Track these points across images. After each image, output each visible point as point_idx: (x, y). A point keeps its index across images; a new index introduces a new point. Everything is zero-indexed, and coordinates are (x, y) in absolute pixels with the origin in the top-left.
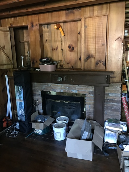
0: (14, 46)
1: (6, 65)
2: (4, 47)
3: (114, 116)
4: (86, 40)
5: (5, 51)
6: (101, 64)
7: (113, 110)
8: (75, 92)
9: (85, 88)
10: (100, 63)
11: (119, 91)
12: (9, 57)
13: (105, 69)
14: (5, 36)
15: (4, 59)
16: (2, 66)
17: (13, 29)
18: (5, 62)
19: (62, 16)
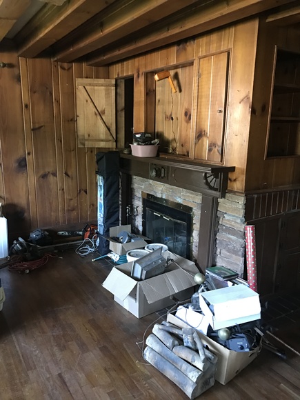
0: (122, 110)
1: (102, 141)
2: (103, 112)
3: (231, 263)
4: (199, 100)
5: (103, 118)
6: (216, 150)
7: (229, 251)
8: (179, 201)
9: (193, 196)
10: (213, 147)
11: (239, 211)
12: (109, 129)
13: (221, 161)
14: (108, 94)
15: (102, 130)
16: (96, 143)
17: (123, 81)
18: (102, 136)
19: (172, 57)
